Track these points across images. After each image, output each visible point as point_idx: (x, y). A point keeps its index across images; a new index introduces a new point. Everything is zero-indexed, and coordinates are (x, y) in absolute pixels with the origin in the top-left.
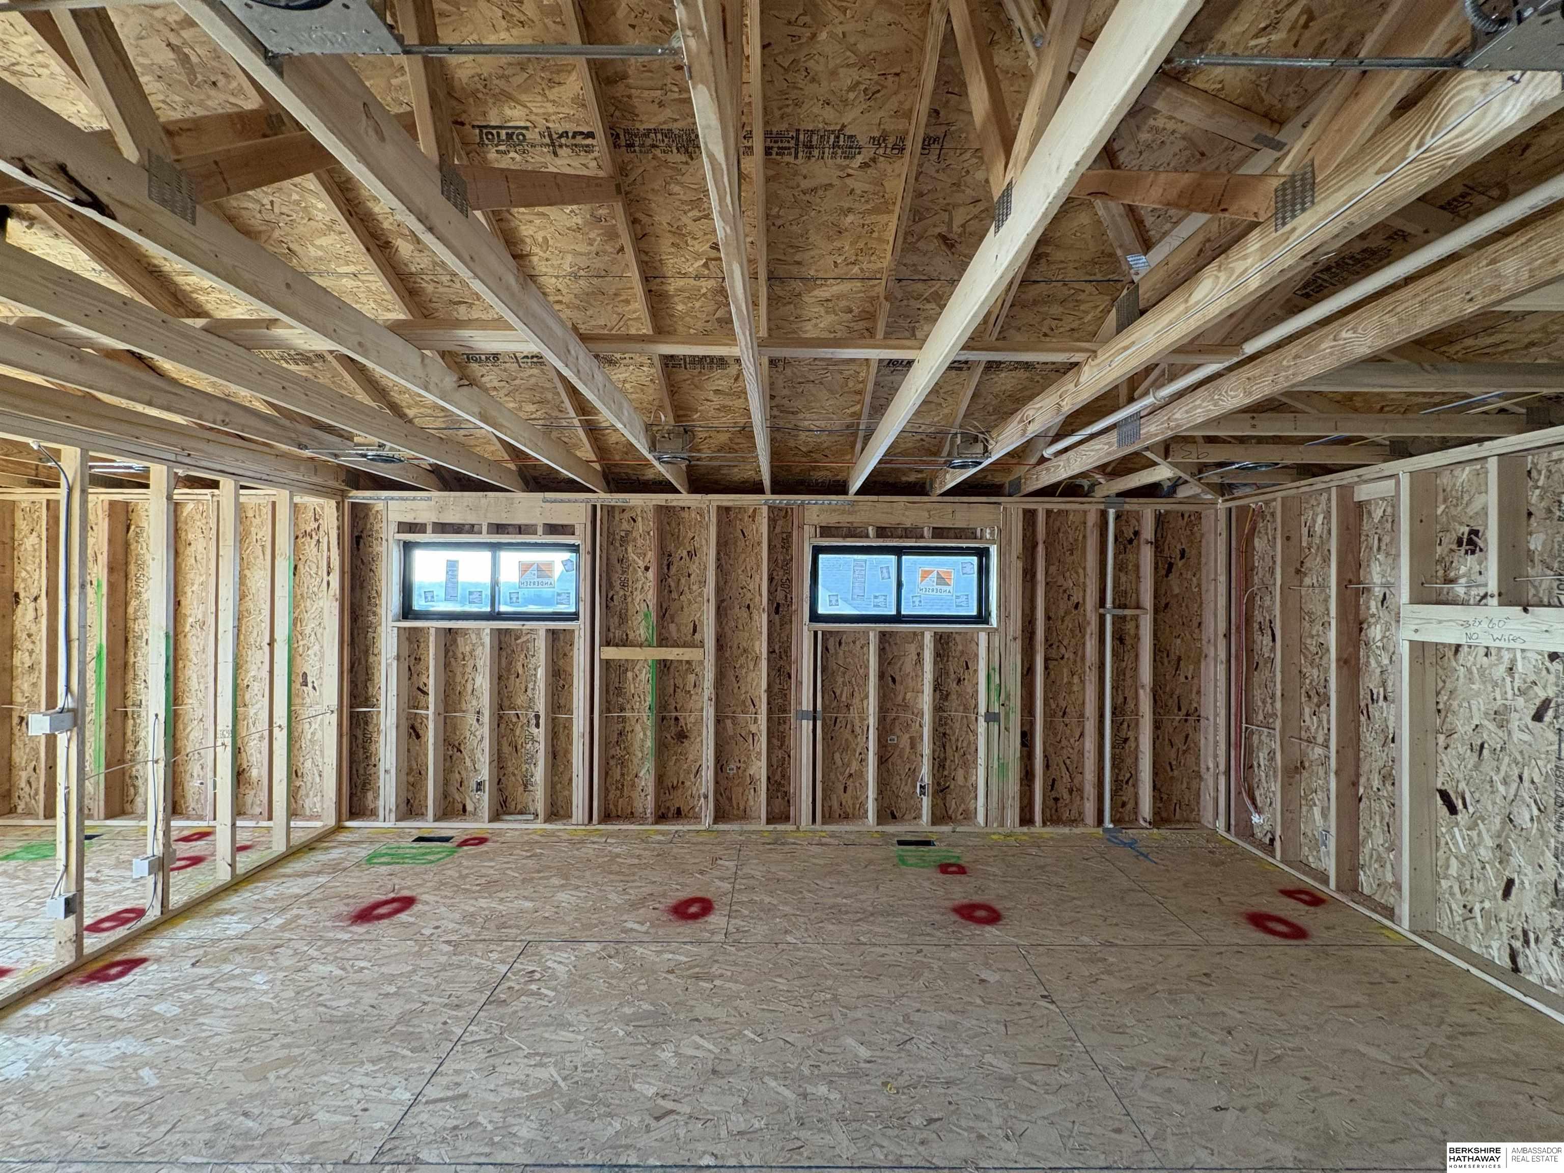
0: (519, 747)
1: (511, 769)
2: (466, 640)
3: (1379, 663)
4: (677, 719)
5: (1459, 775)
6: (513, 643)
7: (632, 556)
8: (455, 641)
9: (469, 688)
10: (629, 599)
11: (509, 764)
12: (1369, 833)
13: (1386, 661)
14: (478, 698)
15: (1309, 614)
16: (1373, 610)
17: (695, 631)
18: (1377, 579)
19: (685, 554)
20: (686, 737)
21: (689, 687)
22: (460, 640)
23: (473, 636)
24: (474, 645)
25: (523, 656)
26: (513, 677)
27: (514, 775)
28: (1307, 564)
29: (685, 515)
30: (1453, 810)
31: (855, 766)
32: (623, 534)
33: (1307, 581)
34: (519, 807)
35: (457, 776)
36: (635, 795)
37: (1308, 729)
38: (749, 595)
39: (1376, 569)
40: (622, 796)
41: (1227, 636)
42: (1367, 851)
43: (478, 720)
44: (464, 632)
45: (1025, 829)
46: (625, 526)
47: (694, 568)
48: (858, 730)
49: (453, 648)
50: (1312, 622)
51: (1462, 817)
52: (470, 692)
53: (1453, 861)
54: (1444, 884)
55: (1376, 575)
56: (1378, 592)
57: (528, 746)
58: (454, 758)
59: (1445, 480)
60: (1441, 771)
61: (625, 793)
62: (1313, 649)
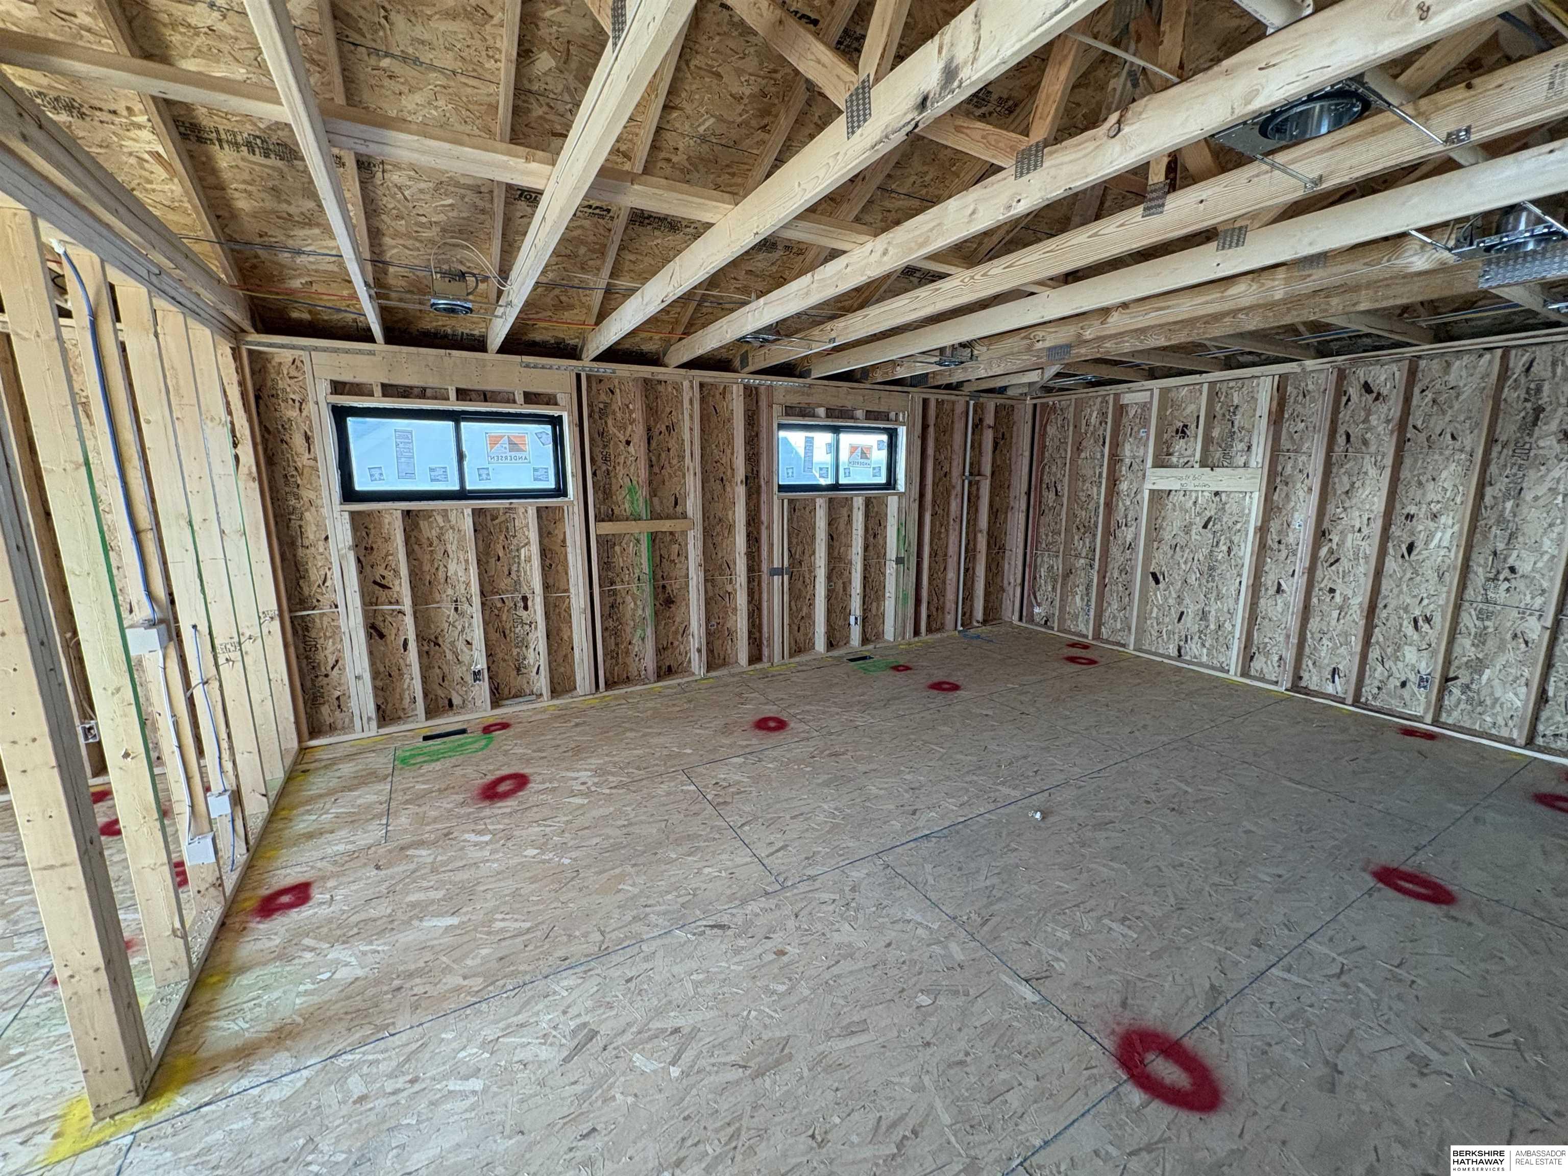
0: (507, 632)
1: (501, 655)
2: (430, 523)
3: (1124, 504)
4: (664, 587)
5: (1163, 563)
6: (489, 523)
7: (612, 430)
8: (416, 526)
9: (441, 575)
10: (612, 474)
11: (498, 651)
12: (1109, 604)
13: (1128, 503)
14: (454, 587)
15: (1083, 476)
16: (1124, 473)
17: (676, 504)
18: (1128, 453)
19: (663, 428)
20: (673, 602)
21: (674, 556)
22: (423, 524)
23: (440, 520)
24: (441, 528)
25: (502, 537)
26: (493, 561)
27: (504, 660)
28: (1084, 444)
29: (661, 388)
30: (1157, 582)
31: (805, 610)
32: (602, 406)
33: (1083, 455)
34: (513, 692)
35: (438, 671)
36: (629, 660)
37: (1076, 549)
38: (722, 469)
39: (1127, 447)
40: (617, 664)
41: (1028, 494)
42: (1107, 614)
43: (456, 609)
44: (428, 514)
45: (916, 639)
46: (603, 397)
47: (672, 444)
48: (807, 581)
49: (413, 534)
50: (1084, 481)
51: (1162, 585)
52: (443, 581)
53: (1155, 610)
54: (1149, 622)
55: (1127, 451)
56: (1127, 461)
57: (517, 631)
58: (432, 653)
59: (1172, 394)
60: (1154, 561)
61: (620, 661)
62: (1084, 499)
